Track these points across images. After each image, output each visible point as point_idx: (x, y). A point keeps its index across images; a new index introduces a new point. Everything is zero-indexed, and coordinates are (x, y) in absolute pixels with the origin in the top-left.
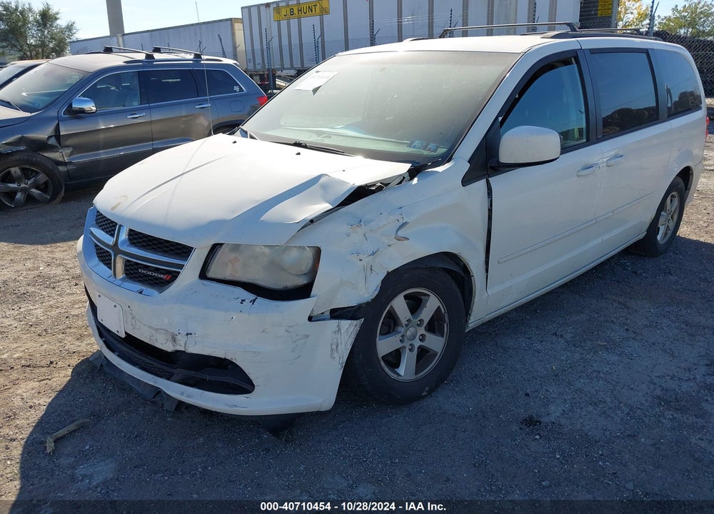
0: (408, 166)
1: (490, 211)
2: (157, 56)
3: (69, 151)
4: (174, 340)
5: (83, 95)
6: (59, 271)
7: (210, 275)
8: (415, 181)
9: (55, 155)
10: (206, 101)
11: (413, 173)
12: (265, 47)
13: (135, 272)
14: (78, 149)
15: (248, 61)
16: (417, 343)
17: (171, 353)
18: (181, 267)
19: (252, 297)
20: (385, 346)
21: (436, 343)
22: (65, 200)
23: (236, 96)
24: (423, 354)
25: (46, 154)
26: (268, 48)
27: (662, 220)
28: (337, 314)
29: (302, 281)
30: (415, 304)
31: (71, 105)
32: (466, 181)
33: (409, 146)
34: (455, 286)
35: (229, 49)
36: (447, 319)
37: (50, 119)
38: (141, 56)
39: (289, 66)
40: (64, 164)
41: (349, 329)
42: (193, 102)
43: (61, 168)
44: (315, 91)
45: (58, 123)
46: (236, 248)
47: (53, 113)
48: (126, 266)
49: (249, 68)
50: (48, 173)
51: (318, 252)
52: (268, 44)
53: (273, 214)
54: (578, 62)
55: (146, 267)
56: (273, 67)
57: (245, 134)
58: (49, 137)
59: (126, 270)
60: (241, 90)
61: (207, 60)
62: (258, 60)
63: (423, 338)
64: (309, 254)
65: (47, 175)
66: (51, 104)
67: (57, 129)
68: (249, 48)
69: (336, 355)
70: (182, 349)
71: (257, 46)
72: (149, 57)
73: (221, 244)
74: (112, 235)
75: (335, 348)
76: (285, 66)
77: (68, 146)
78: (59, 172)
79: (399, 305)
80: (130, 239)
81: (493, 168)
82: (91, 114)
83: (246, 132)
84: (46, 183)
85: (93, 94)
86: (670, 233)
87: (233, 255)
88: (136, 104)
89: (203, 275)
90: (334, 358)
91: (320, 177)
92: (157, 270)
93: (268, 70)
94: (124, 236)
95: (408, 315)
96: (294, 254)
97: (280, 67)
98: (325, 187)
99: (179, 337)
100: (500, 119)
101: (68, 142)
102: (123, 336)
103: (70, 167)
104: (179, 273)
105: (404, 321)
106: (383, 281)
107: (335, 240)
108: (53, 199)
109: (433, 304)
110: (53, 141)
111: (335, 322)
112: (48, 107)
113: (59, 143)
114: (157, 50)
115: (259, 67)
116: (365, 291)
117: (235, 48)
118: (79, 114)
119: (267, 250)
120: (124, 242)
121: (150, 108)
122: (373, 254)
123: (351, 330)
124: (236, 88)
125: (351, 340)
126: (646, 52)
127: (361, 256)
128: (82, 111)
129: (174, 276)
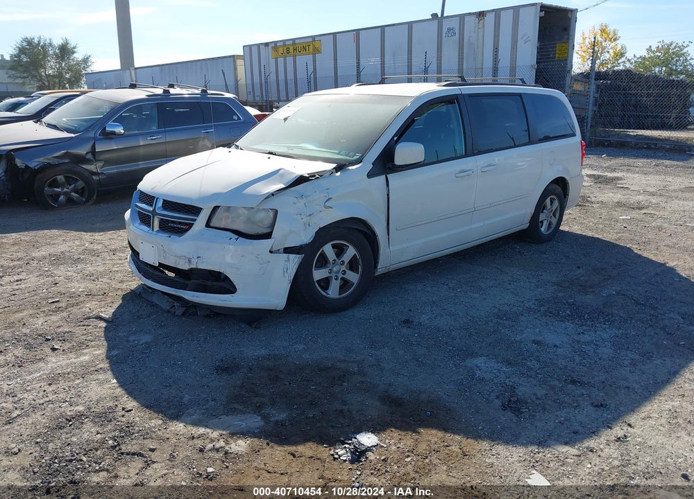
0: (335, 165)
1: (388, 195)
2: (172, 91)
3: (101, 164)
4: (190, 261)
5: (113, 122)
6: (99, 247)
7: (212, 225)
8: (338, 174)
9: (91, 167)
10: (210, 127)
11: (337, 169)
12: (263, 81)
13: (166, 227)
14: (108, 162)
15: (248, 93)
16: (340, 276)
17: (188, 271)
18: (195, 220)
19: (237, 237)
20: (318, 274)
21: (354, 277)
22: (96, 203)
23: (235, 124)
24: (345, 284)
25: (83, 166)
26: (266, 82)
27: (542, 217)
28: (288, 250)
29: (266, 231)
30: (340, 251)
31: (105, 128)
32: (370, 175)
33: (338, 154)
34: (366, 242)
35: (231, 82)
36: (360, 262)
37: (88, 139)
38: (159, 91)
39: (285, 99)
40: (97, 174)
41: (295, 260)
42: (200, 127)
43: (95, 178)
44: (285, 119)
45: (94, 143)
46: (228, 209)
47: (91, 134)
48: (160, 223)
49: (249, 99)
50: (86, 180)
51: (276, 212)
52: (266, 79)
53: (249, 190)
54: (458, 102)
55: (173, 222)
56: (270, 99)
57: (237, 147)
58: (87, 153)
59: (160, 225)
60: (239, 119)
61: (212, 94)
62: (258, 92)
63: (344, 273)
64: (271, 214)
65: (85, 182)
66: (89, 127)
67: (94, 147)
68: (249, 81)
69: (286, 274)
70: (194, 267)
71: (257, 80)
72: (166, 92)
73: (219, 206)
74: (152, 206)
75: (285, 271)
76: (282, 99)
77: (100, 161)
78: (93, 179)
79: (328, 250)
80: (163, 206)
81: (390, 169)
82: (120, 135)
83: (238, 147)
84: (83, 188)
85: (120, 120)
86: (553, 226)
87: (226, 214)
88: (154, 128)
89: (208, 225)
90: (285, 277)
91: (280, 170)
92: (180, 223)
93: (266, 101)
94: (160, 204)
95: (335, 257)
96: (262, 215)
97: (277, 99)
98: (282, 176)
99: (193, 260)
100: (395, 138)
101: (102, 157)
102: (157, 265)
103: (102, 177)
104: (193, 224)
105: (331, 260)
106: (317, 233)
107: (286, 205)
108: (87, 201)
109: (351, 252)
110: (90, 156)
111: (286, 255)
112: (87, 130)
113: (95, 158)
114: (172, 86)
115: (258, 99)
116: (306, 237)
117: (237, 81)
118: (111, 136)
119: (246, 212)
120: (159, 208)
121: (165, 131)
122: (310, 215)
123: (296, 260)
124: (235, 117)
125: (296, 267)
126: (520, 95)
127: (302, 216)
128: (113, 133)
129: (190, 226)
